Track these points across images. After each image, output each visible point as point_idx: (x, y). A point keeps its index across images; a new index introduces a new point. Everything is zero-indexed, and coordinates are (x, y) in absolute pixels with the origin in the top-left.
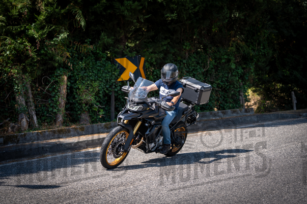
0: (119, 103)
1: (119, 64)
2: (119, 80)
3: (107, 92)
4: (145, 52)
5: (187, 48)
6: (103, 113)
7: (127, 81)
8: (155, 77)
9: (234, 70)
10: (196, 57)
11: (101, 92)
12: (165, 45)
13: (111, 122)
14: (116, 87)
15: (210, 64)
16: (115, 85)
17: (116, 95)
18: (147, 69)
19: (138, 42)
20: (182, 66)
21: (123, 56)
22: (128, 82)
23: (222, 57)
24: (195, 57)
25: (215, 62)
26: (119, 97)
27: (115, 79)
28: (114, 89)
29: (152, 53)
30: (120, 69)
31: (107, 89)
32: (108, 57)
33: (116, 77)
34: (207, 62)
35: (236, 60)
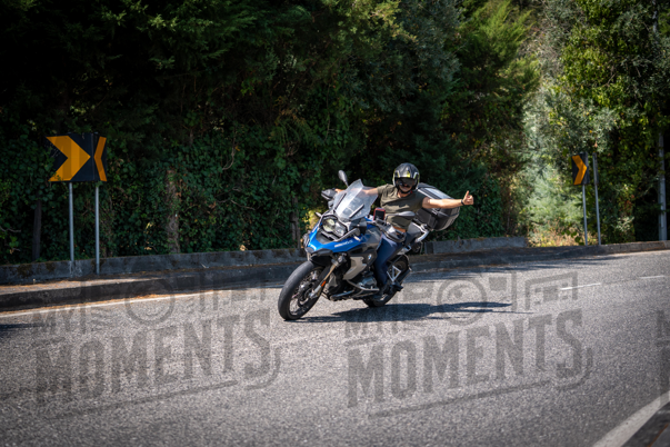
0: (50, 226)
1: (54, 147)
2: (53, 179)
3: (27, 202)
4: (108, 126)
5: (192, 124)
6: (17, 244)
7: (68, 183)
8: (125, 176)
9: (282, 172)
10: (208, 142)
11: (14, 203)
12: (149, 115)
13: (33, 264)
14: (45, 193)
15: (235, 157)
16: (43, 190)
17: (45, 209)
18: (109, 160)
19: (93, 107)
20: (180, 158)
21: (62, 132)
22: (71, 185)
23: (261, 145)
24: (206, 144)
25: (247, 154)
26: (50, 213)
27: (44, 178)
28: (42, 196)
29: (121, 129)
30: (56, 158)
31: (27, 197)
32: (31, 132)
33: (46, 172)
34: (229, 152)
35: (286, 151)
